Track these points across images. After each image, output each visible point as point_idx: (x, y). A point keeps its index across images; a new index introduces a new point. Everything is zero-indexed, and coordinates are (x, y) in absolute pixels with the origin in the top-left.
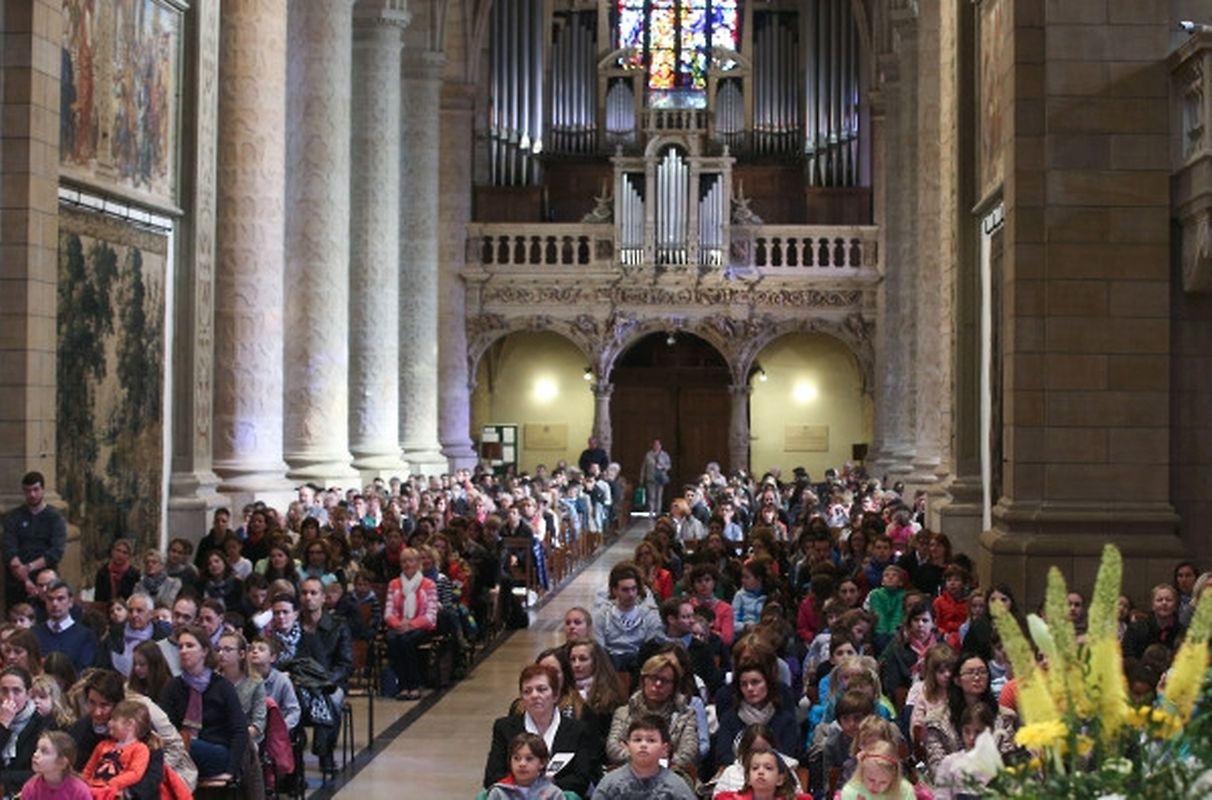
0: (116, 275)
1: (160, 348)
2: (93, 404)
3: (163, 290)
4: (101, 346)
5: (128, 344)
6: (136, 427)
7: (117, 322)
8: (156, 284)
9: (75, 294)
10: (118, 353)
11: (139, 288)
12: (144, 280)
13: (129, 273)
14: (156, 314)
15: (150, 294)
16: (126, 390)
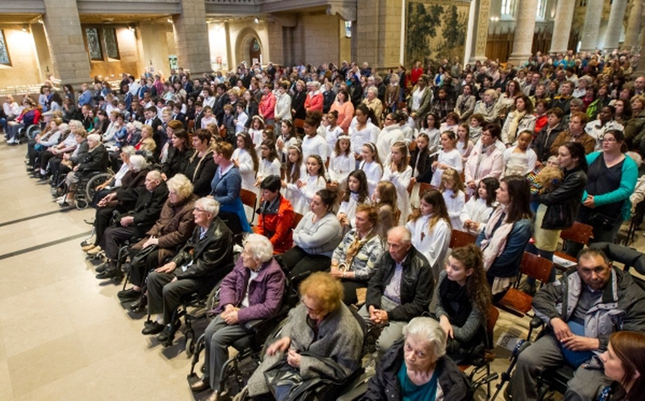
0: (443, 12)
1: (466, 29)
2: (429, 42)
3: (468, 15)
4: (434, 30)
5: (448, 28)
6: (451, 47)
7: (442, 23)
8: (464, 14)
9: (420, 18)
10: (443, 30)
11: (455, 15)
12: (458, 13)
13: (450, 12)
14: (464, 21)
15: (461, 16)
16: (446, 39)
